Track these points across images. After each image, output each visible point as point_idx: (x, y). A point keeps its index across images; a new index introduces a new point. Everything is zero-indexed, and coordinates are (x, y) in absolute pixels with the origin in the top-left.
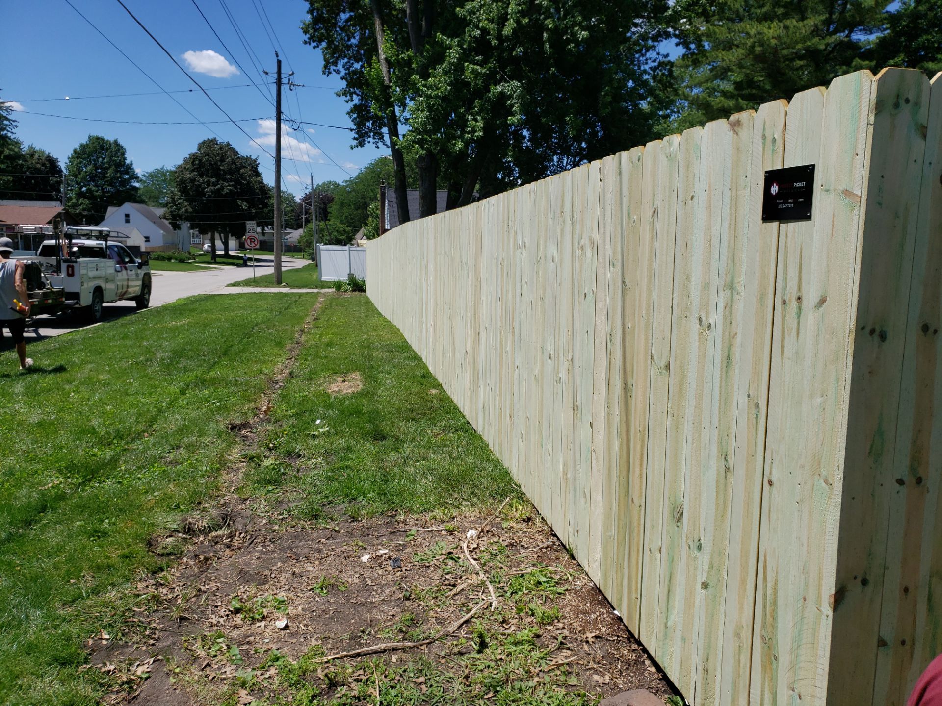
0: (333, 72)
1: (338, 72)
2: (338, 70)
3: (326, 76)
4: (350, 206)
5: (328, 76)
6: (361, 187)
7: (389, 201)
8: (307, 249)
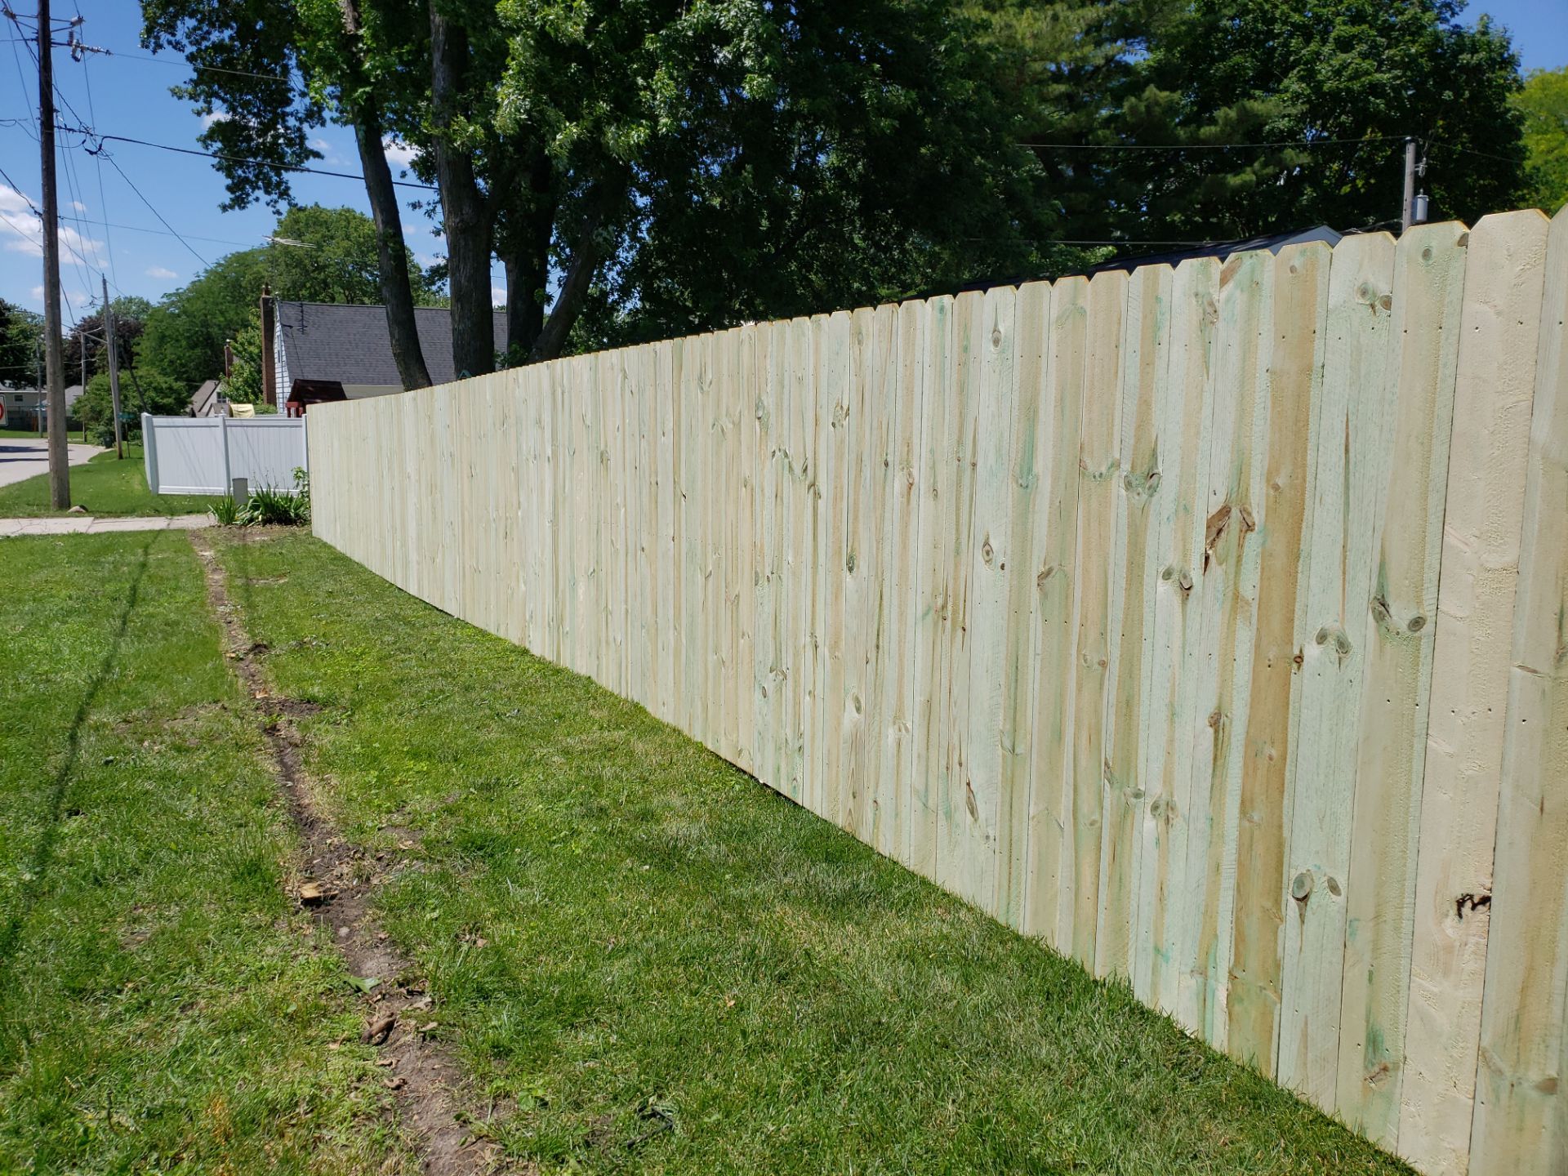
0: (166, 45)
1: (178, 46)
2: (178, 43)
3: (148, 52)
4: (177, 341)
5: (154, 52)
6: (199, 304)
7: (283, 326)
8: (93, 425)
